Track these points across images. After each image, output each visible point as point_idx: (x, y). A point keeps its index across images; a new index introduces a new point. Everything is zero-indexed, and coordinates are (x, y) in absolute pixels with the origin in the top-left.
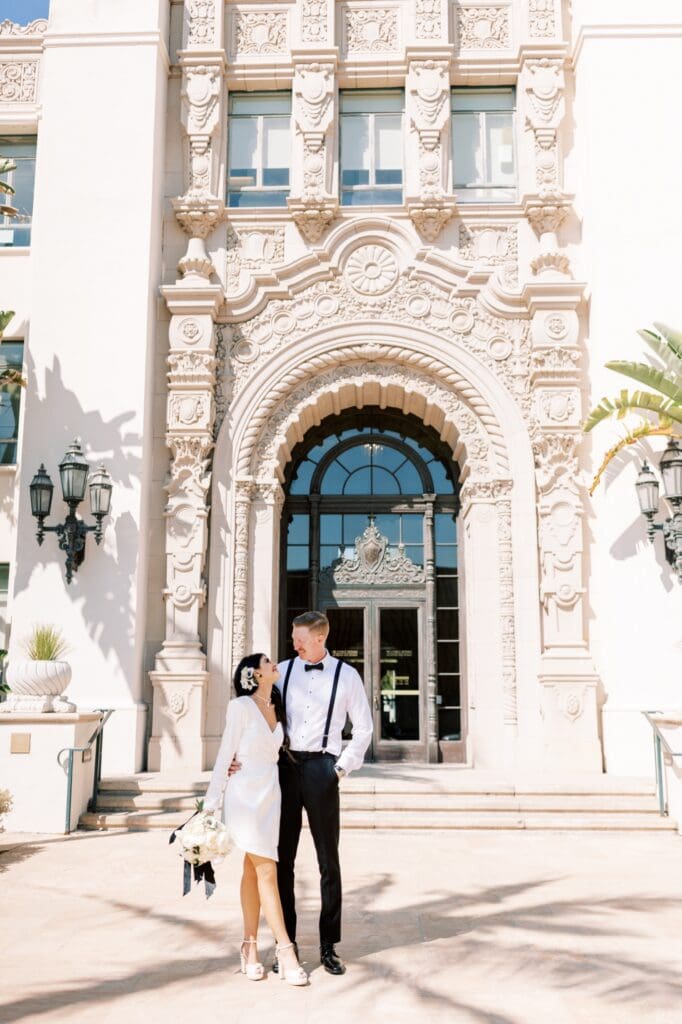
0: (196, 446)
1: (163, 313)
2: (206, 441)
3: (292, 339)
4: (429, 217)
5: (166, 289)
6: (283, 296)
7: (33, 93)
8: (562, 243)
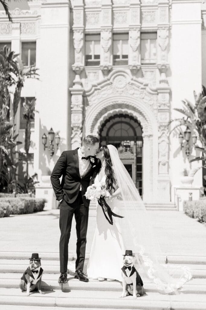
0: (78, 127)
1: (70, 95)
2: (81, 126)
3: (101, 100)
4: (134, 69)
5: (71, 89)
6: (99, 89)
7: (34, 31)
8: (167, 76)
